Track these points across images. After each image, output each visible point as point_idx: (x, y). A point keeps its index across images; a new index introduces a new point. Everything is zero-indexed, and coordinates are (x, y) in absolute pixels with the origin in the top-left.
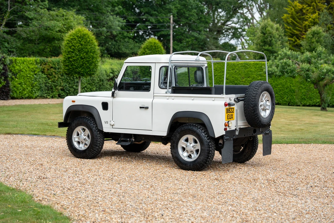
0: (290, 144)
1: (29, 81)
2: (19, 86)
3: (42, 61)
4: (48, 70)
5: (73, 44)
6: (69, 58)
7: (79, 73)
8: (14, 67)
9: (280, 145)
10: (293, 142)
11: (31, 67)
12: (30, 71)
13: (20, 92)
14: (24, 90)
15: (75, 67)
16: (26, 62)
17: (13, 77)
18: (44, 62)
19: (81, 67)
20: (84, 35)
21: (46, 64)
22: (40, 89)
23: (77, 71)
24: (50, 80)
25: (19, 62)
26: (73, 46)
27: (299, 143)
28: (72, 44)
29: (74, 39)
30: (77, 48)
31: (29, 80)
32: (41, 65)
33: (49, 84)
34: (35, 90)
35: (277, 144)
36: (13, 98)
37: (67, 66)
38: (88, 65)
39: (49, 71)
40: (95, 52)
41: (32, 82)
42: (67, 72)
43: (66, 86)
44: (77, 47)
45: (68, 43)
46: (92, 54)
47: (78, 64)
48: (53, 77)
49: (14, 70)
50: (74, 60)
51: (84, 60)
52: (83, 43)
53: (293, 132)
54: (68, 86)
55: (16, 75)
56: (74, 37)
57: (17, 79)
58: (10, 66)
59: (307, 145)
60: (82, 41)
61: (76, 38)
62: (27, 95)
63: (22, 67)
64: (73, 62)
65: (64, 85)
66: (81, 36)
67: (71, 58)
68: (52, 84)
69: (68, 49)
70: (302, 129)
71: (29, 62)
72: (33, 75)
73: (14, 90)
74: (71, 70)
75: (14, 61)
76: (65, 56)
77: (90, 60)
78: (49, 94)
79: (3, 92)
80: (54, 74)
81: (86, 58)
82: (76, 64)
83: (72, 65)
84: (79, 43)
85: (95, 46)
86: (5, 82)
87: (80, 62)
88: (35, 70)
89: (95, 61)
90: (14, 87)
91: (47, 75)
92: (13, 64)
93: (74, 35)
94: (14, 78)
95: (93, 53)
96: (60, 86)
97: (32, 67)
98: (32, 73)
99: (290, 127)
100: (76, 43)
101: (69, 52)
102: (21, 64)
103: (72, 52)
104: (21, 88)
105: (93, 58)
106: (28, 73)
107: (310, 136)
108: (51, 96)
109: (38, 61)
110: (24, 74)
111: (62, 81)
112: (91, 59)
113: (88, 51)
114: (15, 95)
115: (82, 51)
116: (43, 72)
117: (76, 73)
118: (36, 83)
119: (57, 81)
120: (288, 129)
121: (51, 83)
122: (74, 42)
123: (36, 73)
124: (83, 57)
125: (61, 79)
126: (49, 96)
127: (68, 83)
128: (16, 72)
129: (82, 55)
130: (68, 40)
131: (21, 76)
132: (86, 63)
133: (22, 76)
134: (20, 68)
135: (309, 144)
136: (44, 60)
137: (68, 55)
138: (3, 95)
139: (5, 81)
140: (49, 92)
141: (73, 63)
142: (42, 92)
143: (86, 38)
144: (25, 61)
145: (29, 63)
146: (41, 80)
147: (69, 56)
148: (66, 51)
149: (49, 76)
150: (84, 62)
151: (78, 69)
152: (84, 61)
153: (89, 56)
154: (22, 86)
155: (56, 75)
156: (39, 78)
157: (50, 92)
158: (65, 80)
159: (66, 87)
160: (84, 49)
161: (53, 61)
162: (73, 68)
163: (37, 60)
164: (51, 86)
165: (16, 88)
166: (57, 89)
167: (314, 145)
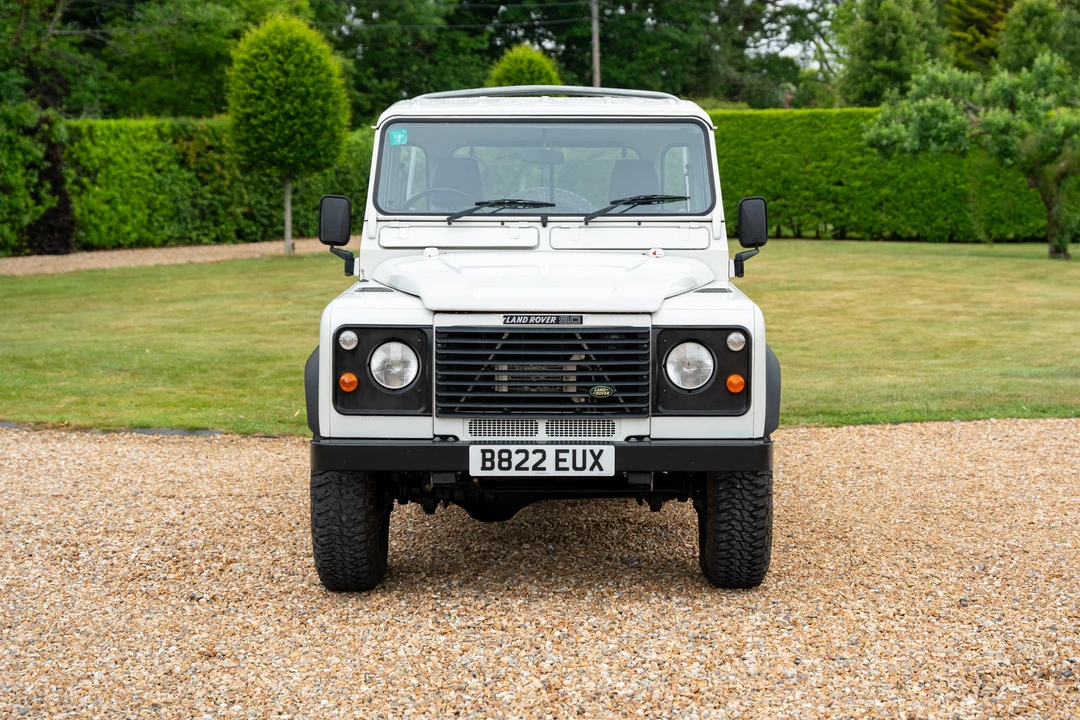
0: (904, 425)
1: (139, 193)
2: (106, 207)
3: (177, 127)
4: (199, 155)
5: (260, 72)
6: (248, 116)
7: (281, 163)
8: (84, 149)
10: (917, 416)
11: (142, 148)
12: (139, 160)
13: (110, 228)
14: (123, 220)
15: (267, 144)
16: (127, 133)
17: (85, 180)
18: (186, 131)
19: (286, 144)
20: (295, 42)
21: (190, 139)
22: (176, 216)
23: (274, 156)
24: (207, 188)
25: (103, 135)
26: (260, 77)
27: (942, 420)
28: (256, 70)
29: (262, 55)
30: (272, 84)
31: (140, 189)
32: (175, 142)
33: (204, 198)
34: (161, 219)
36: (89, 247)
37: (242, 142)
38: (309, 136)
39: (203, 160)
40: (329, 94)
41: (149, 195)
42: (244, 160)
43: (259, 203)
44: (274, 82)
45: (243, 71)
46: (320, 102)
47: (276, 134)
48: (214, 179)
49: (85, 158)
50: (265, 124)
51: (296, 121)
52: (292, 68)
53: (936, 357)
54: (265, 203)
55: (96, 175)
56: (261, 48)
57: (100, 186)
58: (72, 149)
59: (971, 425)
60: (289, 60)
61: (269, 52)
62: (134, 236)
63: (112, 150)
64: (260, 130)
65: (253, 202)
66: (283, 44)
67: (255, 117)
68: (213, 199)
69: (245, 88)
70: (970, 343)
71: (136, 131)
72: (150, 175)
73: (90, 221)
74: (255, 153)
75: (84, 131)
76: (237, 111)
77: (316, 122)
78: (206, 231)
79: (51, 229)
80: (218, 167)
81: (301, 115)
82: (270, 137)
83: (258, 140)
84: (279, 68)
85: (330, 75)
86: (57, 198)
87: (282, 129)
88: (157, 158)
89: (333, 125)
90: (91, 212)
91: (196, 170)
92: (82, 143)
93: (261, 44)
94: (89, 186)
95: (323, 100)
96: (241, 204)
97: (145, 147)
98: (146, 167)
99: (931, 332)
100: (271, 68)
101: (249, 97)
102: (108, 141)
103: (259, 98)
104: (113, 213)
105: (325, 114)
106: (133, 166)
108: (214, 235)
109: (166, 130)
110: (119, 171)
111: (246, 188)
112: (316, 118)
113: (308, 93)
114: (94, 238)
115: (288, 95)
116: (183, 163)
117: (272, 162)
118: (161, 197)
119: (229, 188)
120: (921, 344)
121: (209, 196)
122: (263, 64)
123: (160, 165)
124: (292, 113)
125: (242, 181)
126: (205, 235)
127: (267, 195)
128: (93, 166)
129: (287, 106)
130: (245, 62)
131: (111, 177)
132: (304, 130)
133: (114, 178)
134: (107, 152)
135: (979, 419)
136: (183, 127)
137: (244, 106)
138: (50, 240)
139: (54, 195)
140: (205, 224)
141: (260, 133)
142: (184, 224)
143: (299, 52)
144: (121, 131)
145: (135, 138)
146: (177, 189)
147: (249, 110)
148: (238, 96)
149: (203, 174)
150: (296, 127)
151: (276, 150)
152: (295, 124)
153: (311, 109)
154: (114, 209)
155: (225, 172)
156: (169, 181)
157: (211, 224)
158: (255, 185)
159: (259, 207)
160: (294, 88)
161: (212, 128)
162: (262, 147)
163: (163, 125)
164: (211, 205)
165: (96, 216)
166: (231, 214)
167: (999, 425)
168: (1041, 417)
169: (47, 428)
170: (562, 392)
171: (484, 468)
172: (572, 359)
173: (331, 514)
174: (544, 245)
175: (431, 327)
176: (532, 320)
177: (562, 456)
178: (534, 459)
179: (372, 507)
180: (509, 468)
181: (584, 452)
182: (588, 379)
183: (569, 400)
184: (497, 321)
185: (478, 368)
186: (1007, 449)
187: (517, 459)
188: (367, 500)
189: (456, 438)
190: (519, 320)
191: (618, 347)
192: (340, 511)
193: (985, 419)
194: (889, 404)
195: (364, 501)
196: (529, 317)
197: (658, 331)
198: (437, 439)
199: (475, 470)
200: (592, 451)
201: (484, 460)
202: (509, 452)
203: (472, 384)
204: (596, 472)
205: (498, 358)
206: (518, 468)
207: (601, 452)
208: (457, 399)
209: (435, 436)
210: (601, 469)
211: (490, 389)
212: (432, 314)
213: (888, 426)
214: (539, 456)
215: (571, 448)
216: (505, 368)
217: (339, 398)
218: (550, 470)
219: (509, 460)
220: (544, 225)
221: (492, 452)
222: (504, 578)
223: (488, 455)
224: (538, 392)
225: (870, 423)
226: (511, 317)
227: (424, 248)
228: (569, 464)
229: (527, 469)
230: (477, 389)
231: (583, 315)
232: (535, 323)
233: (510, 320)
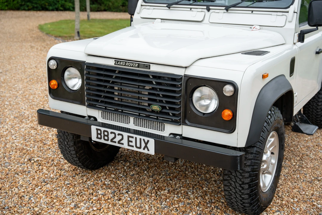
171: (97, 138)
174: (206, 20)
175: (85, 62)
176: (127, 64)
177: (130, 139)
178: (118, 138)
180: (108, 140)
181: (140, 139)
184: (111, 63)
187: (111, 136)
190: (121, 63)
191: (168, 85)
196: (126, 62)
197: (187, 78)
199: (94, 137)
200: (144, 140)
201: (98, 134)
204: (146, 151)
205: (114, 83)
206: (112, 141)
207: (148, 141)
209: (88, 116)
210: (148, 150)
212: (87, 55)
215: (135, 136)
216: (117, 88)
217: (51, 91)
218: (126, 146)
219: (108, 136)
220: (208, 11)
221: (100, 130)
223: (99, 132)
226: (118, 61)
228: (133, 144)
229: (115, 142)
231: (151, 64)
232: (128, 66)
233: (117, 63)
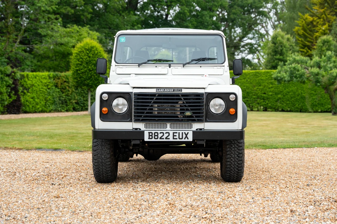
0: (287, 149)
1: (42, 95)
2: (32, 100)
3: (55, 75)
4: (61, 84)
5: (81, 56)
6: (77, 70)
7: (87, 85)
8: (25, 81)
9: (275, 150)
10: (291, 146)
11: (43, 81)
12: (42, 85)
13: (33, 106)
14: (37, 104)
15: (83, 79)
16: (39, 77)
17: (25, 91)
18: (58, 76)
19: (89, 79)
20: (92, 47)
21: (59, 79)
22: (54, 103)
23: (85, 83)
24: (64, 94)
25: (31, 77)
26: (81, 58)
27: (299, 147)
28: (80, 56)
29: (82, 51)
30: (85, 60)
31: (43, 94)
32: (54, 80)
33: (63, 97)
34: (49, 104)
35: (271, 149)
36: (26, 112)
37: (75, 78)
38: (96, 77)
39: (63, 85)
41: (46, 96)
42: (76, 84)
43: (80, 99)
44: (85, 59)
45: (76, 56)
47: (86, 76)
48: (66, 91)
49: (25, 84)
50: (83, 73)
51: (93, 72)
52: (91, 55)
53: (297, 135)
54: (82, 99)
55: (29, 90)
56: (82, 49)
57: (30, 93)
58: (21, 81)
59: (309, 149)
60: (90, 53)
61: (84, 50)
62: (40, 109)
63: (34, 82)
64: (81, 75)
65: (78, 99)
66: (89, 48)
67: (80, 70)
68: (66, 98)
69: (76, 62)
70: (307, 132)
71: (42, 76)
72: (46, 90)
73: (26, 104)
74: (79, 82)
75: (25, 76)
76: (74, 69)
78: (63, 108)
79: (14, 106)
80: (67, 88)
81: (94, 70)
82: (84, 77)
83: (80, 78)
84: (87, 56)
86: (16, 96)
87: (88, 74)
88: (48, 84)
90: (27, 101)
91: (60, 89)
92: (25, 80)
93: (82, 48)
94: (27, 93)
96: (75, 99)
97: (45, 81)
98: (45, 87)
99: (295, 130)
100: (85, 55)
101: (77, 64)
102: (33, 79)
103: (81, 65)
104: (34, 102)
106: (40, 87)
107: (315, 139)
108: (66, 109)
109: (51, 76)
110: (36, 89)
111: (76, 94)
113: (96, 63)
114: (28, 109)
115: (90, 64)
116: (56, 86)
117: (84, 85)
118: (49, 97)
119: (71, 94)
120: (292, 133)
121: (64, 97)
122: (82, 54)
123: (49, 87)
124: (91, 69)
125: (75, 92)
126: (63, 109)
127: (83, 97)
128: (28, 87)
129: (90, 67)
130: (77, 53)
131: (33, 90)
132: (95, 75)
133: (35, 90)
134: (32, 82)
135: (311, 147)
136: (57, 75)
137: (76, 67)
138: (14, 110)
139: (15, 95)
140: (63, 106)
142: (56, 106)
143: (94, 50)
144: (37, 76)
145: (41, 78)
146: (54, 94)
147: (77, 68)
148: (74, 64)
149: (63, 90)
150: (92, 74)
151: (86, 81)
152: (92, 73)
154: (34, 100)
155: (70, 89)
156: (52, 92)
157: (65, 106)
158: (79, 94)
159: (80, 100)
160: (92, 62)
161: (66, 76)
162: (81, 80)
163: (50, 74)
164: (65, 100)
165: (28, 102)
166: (71, 103)
167: (318, 149)
168: (331, 147)
169: (8, 149)
170: (175, 114)
171: (149, 138)
172: (179, 103)
173: (99, 155)
174: (170, 73)
175: (132, 93)
176: (165, 90)
177: (175, 134)
178: (166, 135)
179: (112, 153)
180: (157, 138)
181: (182, 133)
182: (183, 110)
183: (177, 117)
184: (154, 91)
185: (148, 106)
186: (321, 154)
187: (160, 135)
188: (111, 151)
189: (140, 129)
190: (161, 90)
191: (193, 99)
192: (102, 154)
193: (313, 147)
194: (282, 144)
195: (110, 151)
196: (164, 89)
197: (207, 94)
198: (134, 129)
199: (146, 139)
200: (185, 133)
201: (149, 136)
202: (157, 133)
203: (146, 111)
204: (186, 140)
205: (155, 103)
206: (161, 138)
207: (188, 133)
208: (141, 116)
209: (133, 128)
210: (188, 139)
211: (151, 113)
212: (132, 88)
213: (282, 149)
214: (167, 134)
215: (178, 132)
216: (156, 106)
217: (102, 116)
218: (171, 139)
219: (157, 136)
220: (170, 67)
221: (152, 133)
222: (156, 180)
223: (151, 134)
224: (167, 114)
225: (276, 148)
227: (130, 74)
228: (177, 137)
229: (163, 139)
230: (147, 113)
231: (182, 89)
232: (166, 91)
233: (158, 90)
